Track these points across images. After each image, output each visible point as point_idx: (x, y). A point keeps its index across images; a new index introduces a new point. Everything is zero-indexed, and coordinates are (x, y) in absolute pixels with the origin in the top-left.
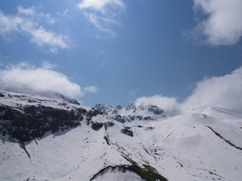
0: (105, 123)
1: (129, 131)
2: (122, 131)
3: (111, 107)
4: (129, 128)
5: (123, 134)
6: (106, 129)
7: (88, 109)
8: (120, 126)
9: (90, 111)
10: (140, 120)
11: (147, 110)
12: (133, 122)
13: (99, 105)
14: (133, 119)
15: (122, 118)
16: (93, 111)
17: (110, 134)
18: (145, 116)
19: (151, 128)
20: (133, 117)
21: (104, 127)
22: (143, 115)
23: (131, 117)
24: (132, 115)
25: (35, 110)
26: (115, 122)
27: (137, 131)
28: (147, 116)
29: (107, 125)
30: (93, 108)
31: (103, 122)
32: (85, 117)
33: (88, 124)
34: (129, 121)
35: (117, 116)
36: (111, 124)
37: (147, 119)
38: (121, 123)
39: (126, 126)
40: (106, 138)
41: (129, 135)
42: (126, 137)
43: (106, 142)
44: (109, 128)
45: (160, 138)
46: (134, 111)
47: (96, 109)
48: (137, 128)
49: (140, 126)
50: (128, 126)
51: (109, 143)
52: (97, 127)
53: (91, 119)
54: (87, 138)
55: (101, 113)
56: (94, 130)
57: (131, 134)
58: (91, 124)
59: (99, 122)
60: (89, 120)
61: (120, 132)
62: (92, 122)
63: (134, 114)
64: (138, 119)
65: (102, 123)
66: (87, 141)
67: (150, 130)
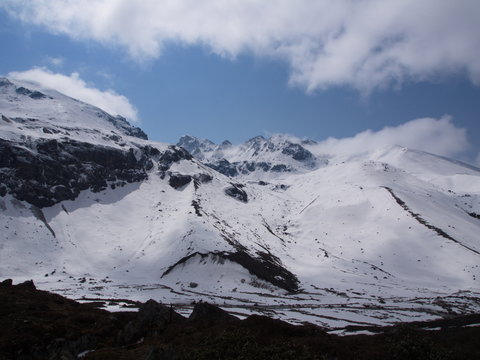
0: (194, 177)
1: (240, 192)
2: (226, 191)
3: (212, 143)
4: (241, 186)
5: (228, 197)
6: (196, 188)
7: (163, 148)
8: (223, 181)
9: (167, 153)
10: (266, 170)
11: (281, 151)
12: (252, 174)
13: (188, 138)
14: (251, 167)
15: (232, 167)
16: (173, 152)
17: (203, 197)
18: (275, 163)
19: (282, 186)
20: (253, 164)
21: (192, 183)
22: (271, 161)
23: (248, 165)
24: (250, 161)
25: (58, 148)
26: (215, 174)
27: (256, 192)
28: (280, 163)
29: (198, 180)
30: (173, 147)
31: (191, 174)
32: (156, 164)
33: (162, 178)
34: (244, 172)
35: (221, 162)
36: (207, 179)
37: (279, 168)
38: (225, 177)
39: (234, 183)
40: (196, 205)
41: (240, 199)
42: (233, 203)
43: (194, 211)
44: (203, 186)
45: (298, 205)
46: (256, 154)
47: (178, 148)
48: (257, 186)
49: (262, 183)
50: (241, 182)
51: (201, 212)
52: (179, 182)
53: (167, 168)
54: (160, 204)
55: (189, 157)
56: (173, 189)
57: (244, 198)
58: (168, 178)
59: (184, 174)
60: (163, 169)
61: (223, 194)
62: (170, 173)
63: (254, 159)
64: (262, 169)
65: (190, 177)
66: (160, 208)
67: (281, 190)
